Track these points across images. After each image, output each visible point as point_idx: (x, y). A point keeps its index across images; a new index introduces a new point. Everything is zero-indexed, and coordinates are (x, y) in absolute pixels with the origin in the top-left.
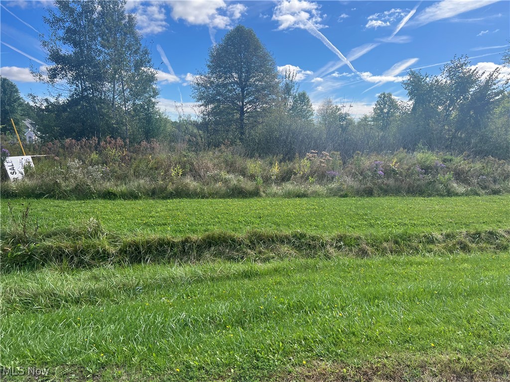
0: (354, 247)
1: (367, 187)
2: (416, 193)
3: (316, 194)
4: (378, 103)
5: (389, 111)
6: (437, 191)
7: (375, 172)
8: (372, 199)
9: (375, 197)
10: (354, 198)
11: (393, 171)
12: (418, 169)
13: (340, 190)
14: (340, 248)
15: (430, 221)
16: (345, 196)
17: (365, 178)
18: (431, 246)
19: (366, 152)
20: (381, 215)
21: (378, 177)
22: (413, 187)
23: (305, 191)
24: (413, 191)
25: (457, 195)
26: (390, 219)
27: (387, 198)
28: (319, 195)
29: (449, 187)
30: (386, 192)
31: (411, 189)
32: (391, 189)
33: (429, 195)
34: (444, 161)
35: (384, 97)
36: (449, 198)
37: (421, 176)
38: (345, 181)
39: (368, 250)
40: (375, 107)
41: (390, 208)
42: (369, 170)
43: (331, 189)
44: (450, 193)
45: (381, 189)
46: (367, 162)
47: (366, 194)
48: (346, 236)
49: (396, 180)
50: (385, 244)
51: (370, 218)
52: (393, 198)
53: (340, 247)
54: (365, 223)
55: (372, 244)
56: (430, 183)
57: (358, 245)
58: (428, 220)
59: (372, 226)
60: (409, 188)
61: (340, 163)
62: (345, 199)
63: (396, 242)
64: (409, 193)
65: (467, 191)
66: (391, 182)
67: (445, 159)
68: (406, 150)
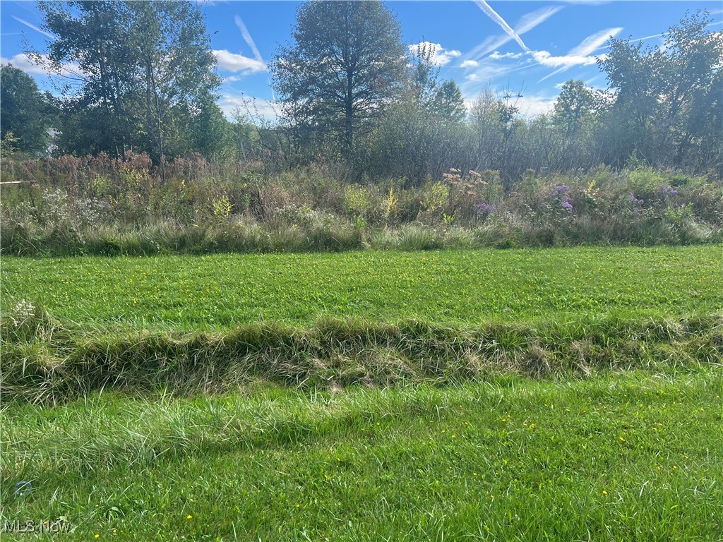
0: (518, 350)
1: (543, 231)
2: (628, 240)
3: (456, 244)
4: (563, 97)
5: (578, 108)
6: (664, 235)
7: (556, 204)
8: (553, 250)
9: (557, 247)
10: (520, 251)
11: (589, 202)
12: (631, 198)
13: (497, 235)
14: (489, 353)
15: (657, 293)
16: (506, 246)
17: (540, 214)
18: (664, 347)
19: (544, 170)
20: (568, 282)
21: (562, 212)
22: (622, 230)
23: (438, 238)
24: (623, 237)
25: (697, 242)
26: (585, 290)
27: (578, 249)
28: (461, 245)
29: (685, 228)
30: (576, 238)
31: (619, 233)
32: (584, 231)
33: (651, 243)
34: (675, 183)
35: (572, 87)
36: (684, 248)
37: (636, 210)
38: (506, 220)
39: (543, 356)
40: (557, 102)
41: (584, 269)
42: (547, 200)
43: (482, 235)
44: (686, 239)
45: (568, 233)
46: (544, 187)
47: (542, 242)
48: (502, 330)
49: (594, 217)
50: (576, 345)
51: (549, 288)
52: (589, 249)
53: (491, 350)
54: (539, 299)
55: (552, 343)
56: (651, 222)
57: (526, 346)
58: (653, 293)
59: (550, 305)
60: (615, 231)
61: (499, 189)
62: (506, 251)
63: (597, 340)
64: (615, 239)
65: (714, 235)
66: (585, 220)
67: (675, 180)
68: (610, 166)
